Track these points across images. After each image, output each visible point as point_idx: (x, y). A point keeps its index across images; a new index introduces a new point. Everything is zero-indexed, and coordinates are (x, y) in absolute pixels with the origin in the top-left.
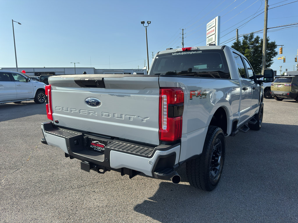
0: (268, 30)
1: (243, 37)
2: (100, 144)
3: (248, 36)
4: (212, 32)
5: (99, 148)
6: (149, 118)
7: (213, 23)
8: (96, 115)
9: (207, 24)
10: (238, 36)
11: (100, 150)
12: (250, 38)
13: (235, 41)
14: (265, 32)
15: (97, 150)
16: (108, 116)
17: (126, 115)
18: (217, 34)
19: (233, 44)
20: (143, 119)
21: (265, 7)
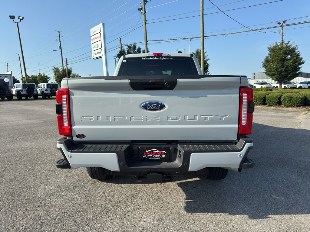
0: (148, 42)
1: (127, 46)
2: (159, 151)
3: (131, 46)
4: (97, 38)
5: (157, 156)
6: (228, 116)
7: (98, 29)
8: (158, 120)
9: (91, 30)
10: (121, 45)
11: (158, 158)
12: (133, 49)
13: (120, 49)
14: (146, 44)
15: (153, 159)
16: (177, 119)
17: (201, 116)
18: (103, 41)
19: (118, 53)
20: (221, 117)
21: (144, 21)
